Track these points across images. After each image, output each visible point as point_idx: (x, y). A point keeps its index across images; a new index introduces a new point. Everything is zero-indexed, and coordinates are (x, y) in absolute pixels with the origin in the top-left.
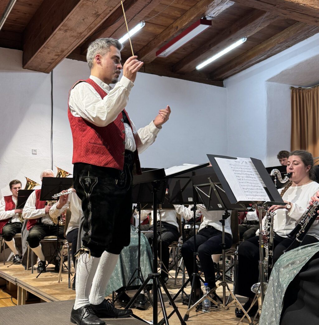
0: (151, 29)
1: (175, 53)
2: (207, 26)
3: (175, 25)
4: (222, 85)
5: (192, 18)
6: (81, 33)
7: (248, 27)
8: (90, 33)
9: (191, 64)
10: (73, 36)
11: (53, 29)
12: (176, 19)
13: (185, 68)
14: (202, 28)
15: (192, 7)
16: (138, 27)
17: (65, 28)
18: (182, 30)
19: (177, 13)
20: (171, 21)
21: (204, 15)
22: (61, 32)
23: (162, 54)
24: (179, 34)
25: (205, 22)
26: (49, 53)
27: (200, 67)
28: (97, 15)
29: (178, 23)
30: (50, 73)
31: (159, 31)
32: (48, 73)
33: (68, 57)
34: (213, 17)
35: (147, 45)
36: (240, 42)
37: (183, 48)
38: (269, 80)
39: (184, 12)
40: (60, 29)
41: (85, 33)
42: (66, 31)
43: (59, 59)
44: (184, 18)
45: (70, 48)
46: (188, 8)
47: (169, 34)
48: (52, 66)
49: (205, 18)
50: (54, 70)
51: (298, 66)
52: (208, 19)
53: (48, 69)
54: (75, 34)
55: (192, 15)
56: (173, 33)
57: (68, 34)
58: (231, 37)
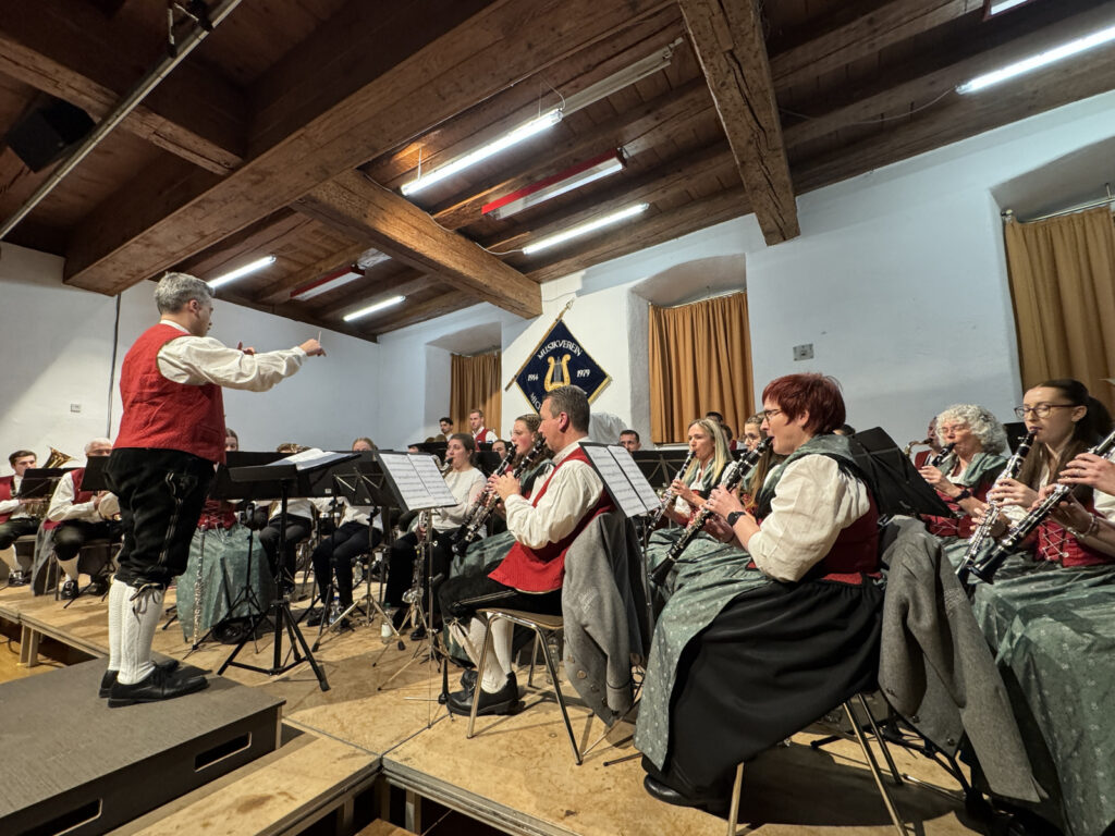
0: (285, 264)
1: (317, 297)
2: (358, 276)
3: (318, 266)
4: (375, 341)
5: (340, 263)
6: (174, 253)
7: (407, 285)
8: (188, 256)
9: (337, 312)
11: (126, 239)
12: (319, 259)
13: (330, 315)
14: (352, 277)
15: (341, 250)
16: (265, 262)
17: (147, 242)
18: (327, 273)
19: (322, 254)
20: (312, 261)
21: (356, 263)
22: (139, 246)
23: (299, 297)
24: (323, 277)
25: (356, 270)
27: (349, 318)
28: (202, 236)
29: (321, 265)
30: (116, 296)
31: (295, 268)
32: (112, 295)
33: (150, 279)
34: (366, 267)
35: (278, 282)
36: (397, 300)
37: (329, 293)
38: (428, 344)
39: (331, 254)
40: (136, 242)
41: (181, 254)
42: (148, 246)
43: (133, 280)
44: (330, 261)
45: (153, 269)
46: (335, 250)
47: (310, 274)
48: (120, 287)
49: (357, 266)
50: (123, 293)
51: (459, 334)
52: (361, 268)
53: (114, 290)
54: (164, 252)
55: (341, 259)
56: (314, 275)
57: (152, 250)
58: (388, 291)
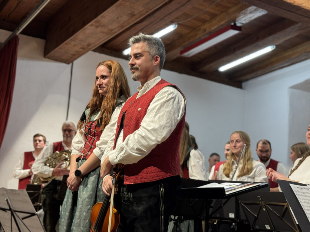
0: (183, 30)
2: (236, 33)
3: (203, 27)
5: (223, 23)
7: (277, 35)
10: (103, 32)
12: (204, 22)
14: (232, 33)
15: (222, 12)
16: (170, 29)
17: (97, 24)
18: (210, 33)
19: (208, 17)
21: (234, 21)
24: (207, 36)
25: (235, 27)
26: (74, 46)
29: (206, 26)
34: (243, 24)
36: (268, 49)
39: (214, 17)
40: (92, 25)
42: (97, 27)
44: (214, 22)
46: (219, 13)
47: (196, 35)
49: (235, 24)
52: (238, 25)
54: (106, 30)
55: (222, 20)
56: (200, 36)
57: (99, 30)
